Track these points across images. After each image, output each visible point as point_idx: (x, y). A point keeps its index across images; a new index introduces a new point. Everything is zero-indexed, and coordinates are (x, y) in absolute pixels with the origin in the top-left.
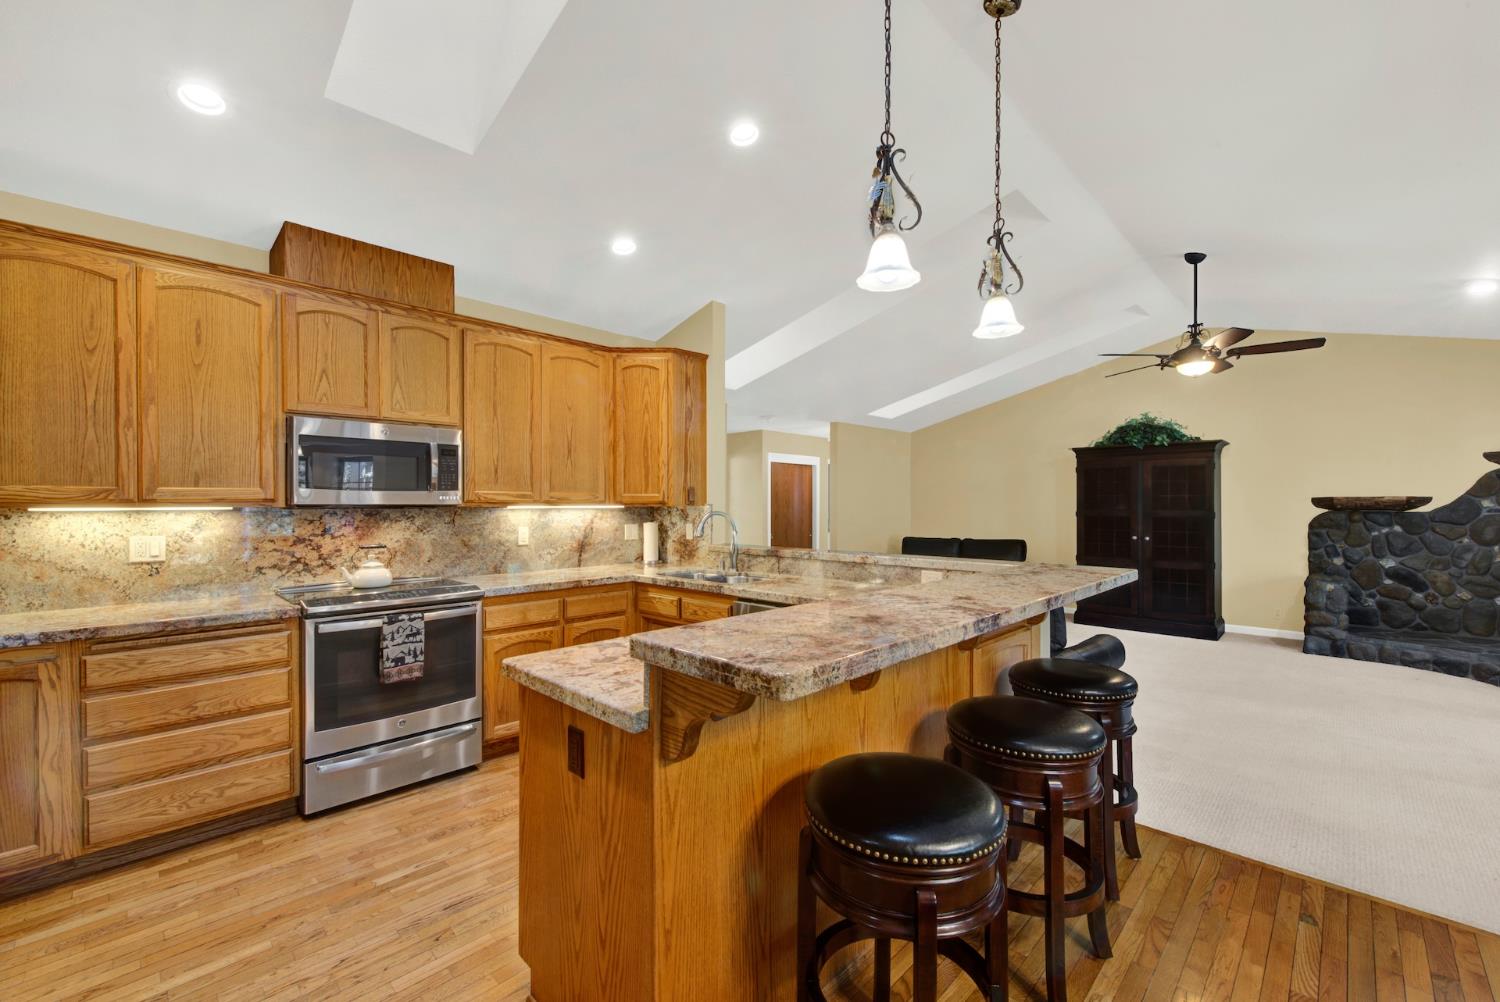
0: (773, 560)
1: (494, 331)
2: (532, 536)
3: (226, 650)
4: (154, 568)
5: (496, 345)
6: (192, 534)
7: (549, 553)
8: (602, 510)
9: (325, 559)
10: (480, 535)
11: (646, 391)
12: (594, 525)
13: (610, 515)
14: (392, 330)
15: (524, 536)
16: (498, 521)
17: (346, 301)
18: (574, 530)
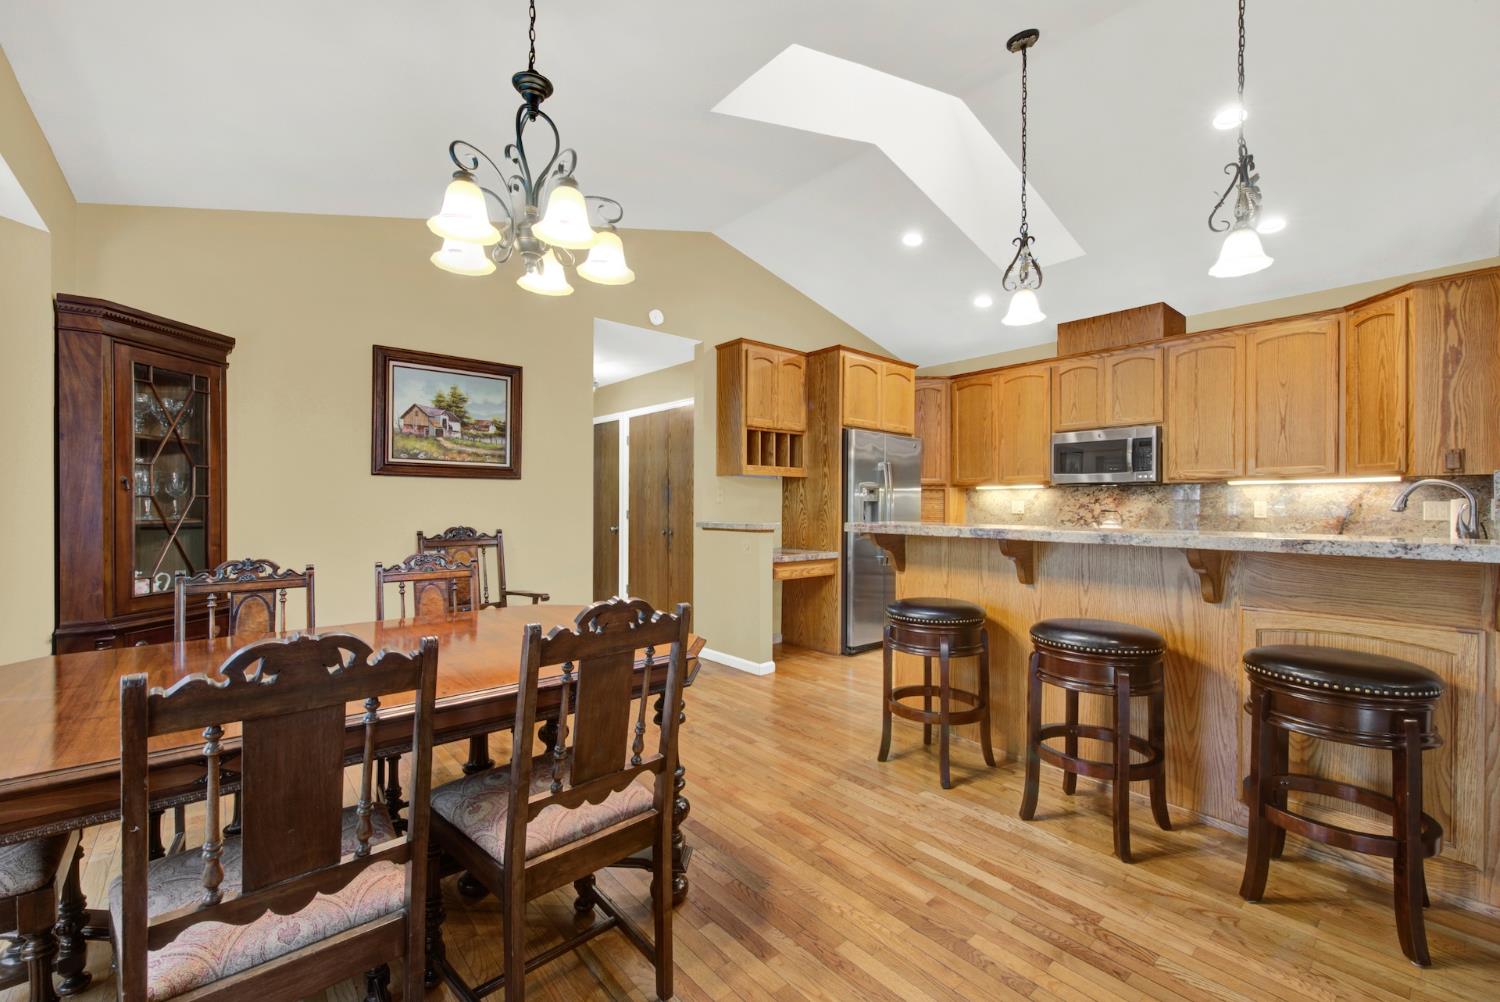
1: (1196, 339)
2: (1270, 509)
4: (1020, 517)
5: (1196, 350)
6: (1034, 500)
9: (1096, 517)
11: (1382, 342)
12: (1364, 502)
14: (1114, 365)
15: (1261, 509)
16: (1232, 495)
17: (1088, 358)
18: (1331, 506)
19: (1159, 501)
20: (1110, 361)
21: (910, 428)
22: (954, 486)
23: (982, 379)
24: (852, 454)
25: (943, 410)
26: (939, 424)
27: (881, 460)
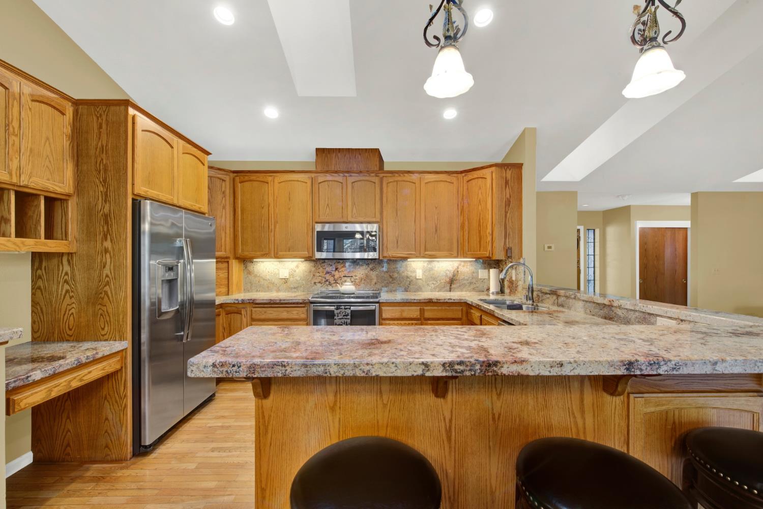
0: (555, 297)
1: (396, 175)
2: (423, 274)
3: (288, 312)
4: (286, 281)
5: (397, 181)
6: (296, 269)
7: (433, 284)
8: (464, 261)
9: (336, 281)
10: (398, 273)
11: (480, 191)
12: (459, 270)
13: (469, 264)
14: (352, 183)
15: (419, 274)
16: (406, 266)
17: (336, 175)
18: (447, 272)
19: (372, 270)
20: (351, 180)
21: (205, 208)
22: (236, 258)
23: (261, 177)
24: (146, 227)
25: (228, 198)
26: (224, 207)
27: (180, 236)
